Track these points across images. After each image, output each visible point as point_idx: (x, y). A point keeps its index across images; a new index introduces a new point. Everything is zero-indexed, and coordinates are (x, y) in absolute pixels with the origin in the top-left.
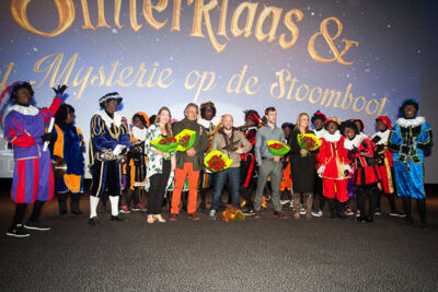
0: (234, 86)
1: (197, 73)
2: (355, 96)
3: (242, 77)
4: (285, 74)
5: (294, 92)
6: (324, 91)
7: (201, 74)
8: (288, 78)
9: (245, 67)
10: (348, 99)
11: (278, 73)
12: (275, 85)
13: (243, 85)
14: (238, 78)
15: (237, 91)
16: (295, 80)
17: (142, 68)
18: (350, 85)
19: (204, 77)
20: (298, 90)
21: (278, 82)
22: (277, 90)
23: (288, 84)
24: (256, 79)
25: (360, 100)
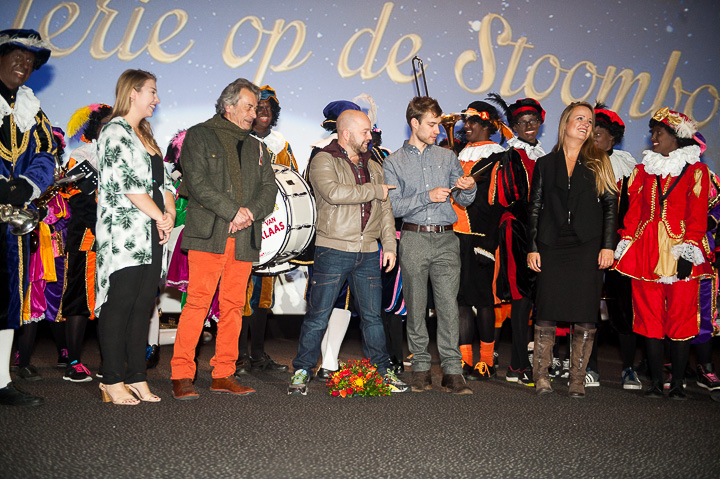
0: (356, 60)
1: (256, 24)
2: (688, 86)
3: (378, 35)
4: (495, 28)
5: (520, 76)
6: (601, 71)
7: (269, 25)
8: (504, 38)
9: (388, 8)
10: (671, 91)
11: (476, 25)
12: (468, 56)
13: (382, 56)
14: (366, 40)
15: (366, 73)
16: (521, 43)
17: (104, 8)
18: (675, 56)
19: (276, 35)
20: (532, 69)
21: (476, 47)
22: (474, 70)
23: (502, 55)
24: (417, 41)
25: (704, 94)
